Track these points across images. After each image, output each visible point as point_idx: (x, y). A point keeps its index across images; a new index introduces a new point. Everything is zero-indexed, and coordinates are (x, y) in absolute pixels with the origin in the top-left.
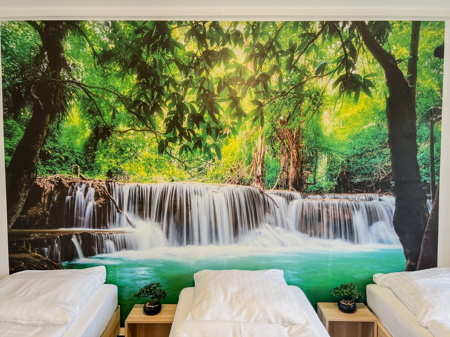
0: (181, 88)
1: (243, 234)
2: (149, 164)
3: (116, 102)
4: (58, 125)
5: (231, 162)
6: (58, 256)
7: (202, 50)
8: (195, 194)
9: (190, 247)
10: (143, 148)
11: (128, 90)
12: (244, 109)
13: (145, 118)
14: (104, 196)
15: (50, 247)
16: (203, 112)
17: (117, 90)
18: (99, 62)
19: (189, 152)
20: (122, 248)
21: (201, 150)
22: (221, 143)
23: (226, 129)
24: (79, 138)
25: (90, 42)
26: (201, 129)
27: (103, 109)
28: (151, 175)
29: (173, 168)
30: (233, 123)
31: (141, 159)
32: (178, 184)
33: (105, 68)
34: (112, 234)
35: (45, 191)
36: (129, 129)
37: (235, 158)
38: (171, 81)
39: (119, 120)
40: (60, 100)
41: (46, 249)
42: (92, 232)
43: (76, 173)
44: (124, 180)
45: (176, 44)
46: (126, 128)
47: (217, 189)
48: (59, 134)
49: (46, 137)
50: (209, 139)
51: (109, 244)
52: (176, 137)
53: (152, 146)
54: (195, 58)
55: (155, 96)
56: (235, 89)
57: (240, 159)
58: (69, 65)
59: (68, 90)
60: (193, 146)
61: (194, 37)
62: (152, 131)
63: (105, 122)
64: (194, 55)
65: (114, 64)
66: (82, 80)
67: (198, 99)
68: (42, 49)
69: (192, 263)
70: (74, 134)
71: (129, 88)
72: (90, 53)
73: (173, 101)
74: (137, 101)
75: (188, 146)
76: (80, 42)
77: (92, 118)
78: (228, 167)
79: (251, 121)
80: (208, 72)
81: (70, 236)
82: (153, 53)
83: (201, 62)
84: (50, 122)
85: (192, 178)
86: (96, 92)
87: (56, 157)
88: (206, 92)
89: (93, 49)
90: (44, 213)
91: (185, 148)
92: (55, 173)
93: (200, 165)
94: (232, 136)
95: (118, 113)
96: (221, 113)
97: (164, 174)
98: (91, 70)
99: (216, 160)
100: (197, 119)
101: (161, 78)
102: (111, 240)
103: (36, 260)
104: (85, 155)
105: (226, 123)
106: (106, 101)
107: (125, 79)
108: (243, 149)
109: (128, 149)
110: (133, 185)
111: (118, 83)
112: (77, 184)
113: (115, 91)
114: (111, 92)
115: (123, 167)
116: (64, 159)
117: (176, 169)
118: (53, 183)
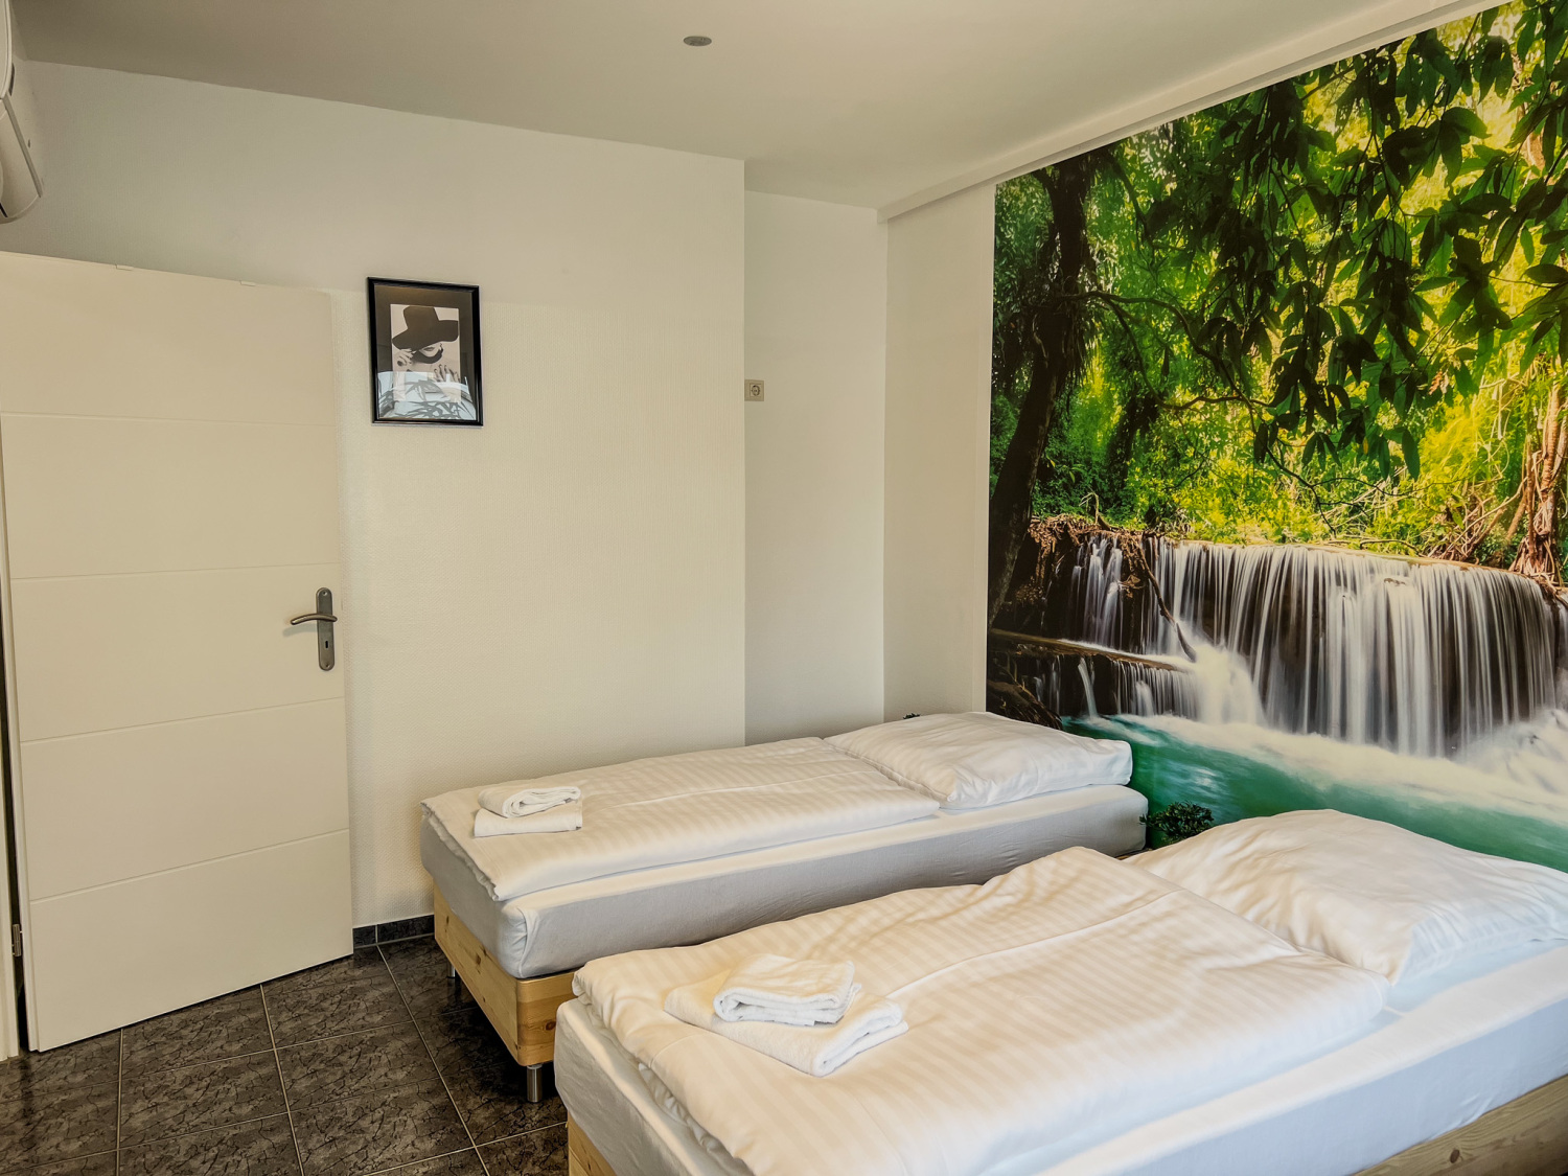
0: (1319, 265)
1: (1474, 731)
2: (1232, 492)
3: (1174, 330)
4: (1068, 405)
5: (1448, 487)
7: (1382, 136)
10: (1221, 446)
11: (1198, 294)
12: (1501, 301)
13: (1230, 365)
16: (1373, 330)
17: (1175, 299)
18: (1146, 235)
19: (1329, 457)
20: (1167, 709)
21: (1362, 447)
22: (1422, 423)
23: (1438, 377)
24: (1100, 428)
25: (1130, 188)
26: (1364, 383)
27: (1146, 352)
28: (1234, 521)
29: (1285, 504)
30: (1464, 354)
31: (1215, 478)
32: (1296, 551)
33: (1155, 247)
34: (1149, 667)
35: (1042, 553)
36: (1194, 397)
37: (1463, 470)
38: (1296, 250)
39: (1176, 377)
40: (1075, 343)
43: (1092, 513)
44: (1177, 533)
45: (1314, 138)
46: (1189, 398)
47: (1402, 572)
48: (1068, 421)
49: (1049, 430)
50: (1386, 413)
52: (1298, 413)
53: (1241, 440)
54: (1362, 165)
55: (1255, 302)
56: (1477, 238)
57: (1480, 476)
58: (1093, 254)
59: (1090, 316)
60: (1339, 437)
61: (1362, 101)
62: (1243, 400)
63: (1148, 385)
65: (1174, 233)
66: (1113, 287)
67: (1362, 290)
70: (1092, 419)
71: (1201, 290)
72: (1130, 217)
73: (1295, 309)
74: (1216, 320)
75: (1326, 438)
76: (1114, 195)
77: (1125, 378)
78: (1439, 501)
79: (1523, 341)
80: (1395, 201)
82: (1256, 181)
83: (1377, 173)
84: (1056, 395)
85: (1332, 536)
86: (1137, 312)
87: (1062, 475)
88: (1386, 266)
89: (1136, 205)
91: (1319, 443)
92: (1059, 512)
93: (1355, 494)
94: (1459, 398)
95: (1175, 359)
96: (1427, 323)
97: (1263, 519)
98: (1130, 257)
99: (1402, 477)
100: (1355, 353)
101: (1271, 248)
102: (1146, 682)
104: (1108, 468)
105: (1440, 356)
106: (1153, 331)
107: (1193, 267)
108: (1491, 440)
109: (1190, 452)
110: (1196, 546)
111: (1178, 281)
113: (1172, 303)
114: (1164, 305)
115: (1176, 500)
116: (1073, 478)
117: (1292, 506)
118: (1055, 534)
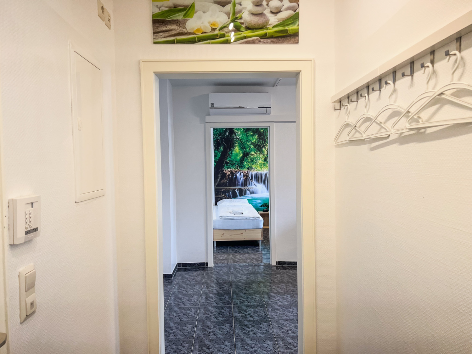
2: (261, 165)
3: (251, 144)
4: (231, 153)
10: (259, 160)
11: (255, 140)
13: (260, 150)
14: (246, 176)
24: (238, 157)
27: (246, 147)
28: (262, 169)
31: (259, 163)
35: (227, 175)
39: (252, 150)
40: (232, 144)
41: (227, 194)
42: (242, 188)
43: (237, 168)
44: (253, 170)
46: (254, 153)
48: (232, 155)
49: (228, 156)
51: (248, 192)
53: (262, 159)
58: (235, 133)
59: (235, 141)
62: (262, 154)
63: (247, 151)
65: (250, 132)
66: (239, 138)
70: (236, 155)
74: (257, 144)
77: (243, 150)
81: (235, 190)
84: (229, 152)
86: (244, 141)
87: (230, 163)
90: (227, 182)
92: (230, 168)
95: (251, 148)
97: (266, 168)
98: (242, 134)
101: (265, 137)
104: (240, 162)
106: (247, 144)
107: (254, 137)
109: (254, 160)
110: (256, 172)
111: (251, 139)
113: (250, 141)
115: (252, 166)
116: (233, 164)
118: (229, 172)
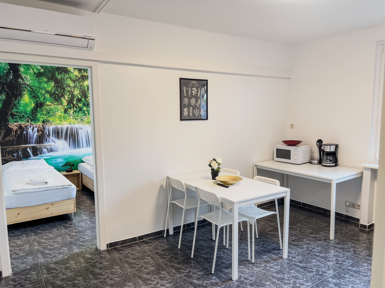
0: (72, 88)
2: (61, 118)
3: (45, 93)
4: (19, 102)
6: (21, 157)
7: (80, 75)
8: (80, 129)
9: (79, 149)
10: (58, 111)
11: (50, 88)
13: (58, 100)
14: (42, 131)
15: (17, 153)
16: (82, 98)
17: (45, 88)
18: (37, 77)
19: (77, 113)
21: (82, 112)
24: (29, 107)
26: (81, 104)
27: (39, 96)
28: (62, 122)
29: (70, 119)
31: (57, 116)
33: (39, 79)
35: (13, 130)
38: (68, 86)
39: (47, 100)
40: (19, 92)
41: (15, 154)
42: (36, 146)
43: (28, 122)
44: (50, 124)
45: (70, 71)
46: (50, 104)
48: (19, 106)
49: (13, 107)
50: (85, 108)
51: (45, 150)
52: (71, 107)
53: (61, 110)
55: (62, 91)
58: (23, 77)
59: (23, 88)
60: (78, 111)
62: (61, 105)
63: (40, 101)
64: (78, 76)
65: (44, 78)
66: (29, 84)
67: (79, 93)
68: (9, 70)
69: (80, 155)
70: (26, 106)
72: (32, 73)
73: (69, 93)
74: (54, 93)
76: (28, 68)
77: (34, 99)
80: (83, 83)
81: (27, 148)
82: (60, 74)
83: (80, 79)
84: (15, 101)
85: (78, 123)
86: (36, 89)
87: (18, 115)
88: (83, 90)
89: (34, 71)
90: (13, 139)
91: (75, 111)
92: (18, 122)
93: (81, 118)
95: (46, 97)
96: (89, 98)
97: (67, 121)
98: (33, 80)
99: (88, 116)
100: (79, 100)
101: (64, 84)
103: (11, 159)
104: (32, 114)
106: (40, 92)
107: (49, 84)
109: (51, 112)
110: (54, 126)
111: (46, 85)
112: (28, 126)
113: (45, 89)
114: (43, 89)
115: (49, 119)
116: (22, 116)
117: (72, 119)
118: (17, 126)
